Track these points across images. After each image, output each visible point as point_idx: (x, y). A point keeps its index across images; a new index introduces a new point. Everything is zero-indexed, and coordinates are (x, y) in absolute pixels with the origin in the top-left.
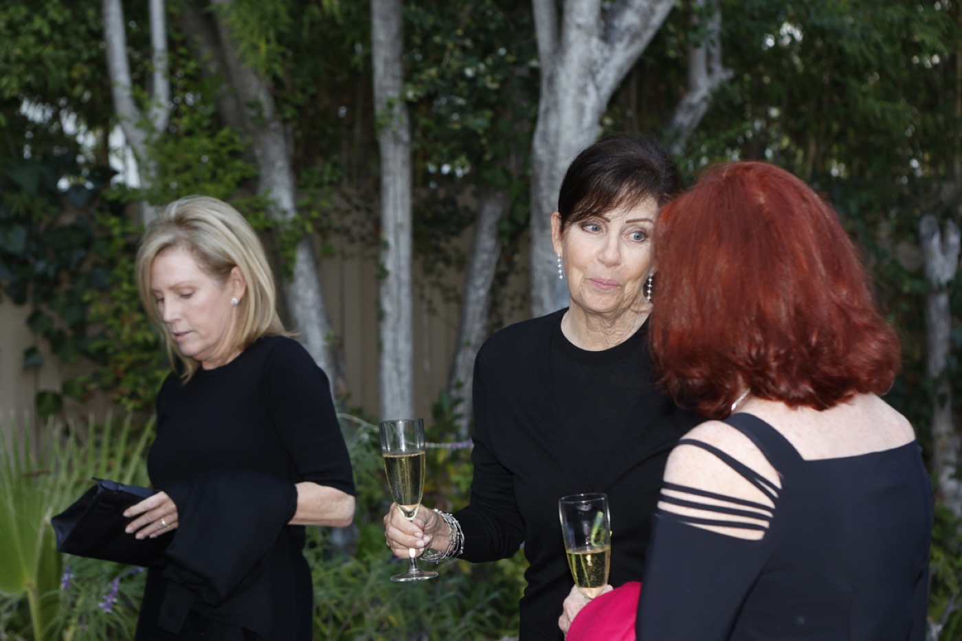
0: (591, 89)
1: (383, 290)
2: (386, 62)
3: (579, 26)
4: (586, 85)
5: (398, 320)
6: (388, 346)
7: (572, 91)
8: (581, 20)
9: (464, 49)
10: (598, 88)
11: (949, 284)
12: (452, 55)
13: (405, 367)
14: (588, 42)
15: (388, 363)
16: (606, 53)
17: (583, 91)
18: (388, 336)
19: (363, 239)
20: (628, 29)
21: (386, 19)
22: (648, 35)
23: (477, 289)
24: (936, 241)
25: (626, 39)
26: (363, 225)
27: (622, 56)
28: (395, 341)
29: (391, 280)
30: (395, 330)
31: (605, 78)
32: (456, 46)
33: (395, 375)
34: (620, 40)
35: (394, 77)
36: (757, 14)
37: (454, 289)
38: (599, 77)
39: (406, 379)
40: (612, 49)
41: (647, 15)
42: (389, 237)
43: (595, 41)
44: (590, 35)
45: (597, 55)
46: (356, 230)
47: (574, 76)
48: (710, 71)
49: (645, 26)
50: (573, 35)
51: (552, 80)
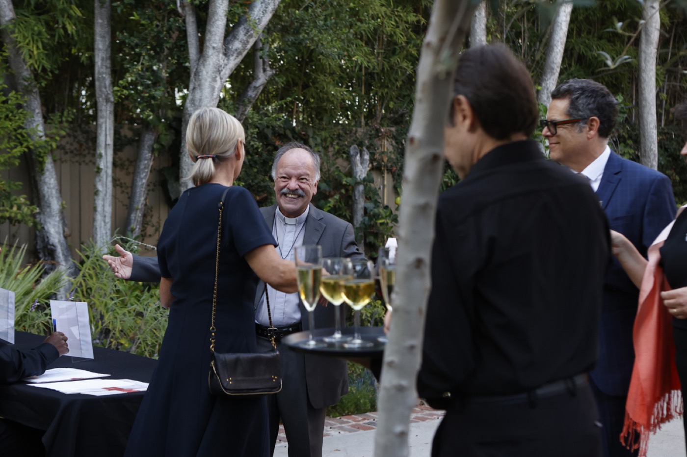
0: (218, 79)
1: (97, 179)
2: (103, 59)
3: (214, 48)
4: (216, 77)
5: (106, 195)
6: (99, 209)
7: (209, 80)
8: (215, 45)
9: (149, 55)
10: (221, 79)
11: (364, 180)
12: (144, 58)
13: (108, 219)
14: (218, 56)
15: (99, 217)
16: (226, 61)
17: (214, 80)
18: (99, 203)
19: (72, 152)
20: (236, 50)
21: (103, 37)
22: (245, 53)
23: (142, 179)
24: (358, 157)
25: (235, 55)
26: (71, 144)
27: (233, 62)
28: (103, 206)
29: (103, 174)
30: (104, 200)
31: (225, 74)
32: (146, 54)
33: (103, 224)
34: (232, 55)
35: (107, 67)
36: (289, 43)
37: (119, 180)
38: (222, 73)
39: (109, 226)
40: (228, 59)
41: (245, 44)
42: (101, 150)
43: (221, 55)
44: (219, 52)
45: (222, 62)
46: (68, 147)
47: (210, 72)
48: (265, 70)
49: (244, 49)
50: (210, 52)
51: (197, 74)
